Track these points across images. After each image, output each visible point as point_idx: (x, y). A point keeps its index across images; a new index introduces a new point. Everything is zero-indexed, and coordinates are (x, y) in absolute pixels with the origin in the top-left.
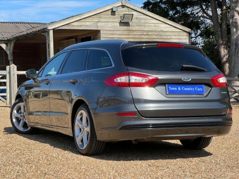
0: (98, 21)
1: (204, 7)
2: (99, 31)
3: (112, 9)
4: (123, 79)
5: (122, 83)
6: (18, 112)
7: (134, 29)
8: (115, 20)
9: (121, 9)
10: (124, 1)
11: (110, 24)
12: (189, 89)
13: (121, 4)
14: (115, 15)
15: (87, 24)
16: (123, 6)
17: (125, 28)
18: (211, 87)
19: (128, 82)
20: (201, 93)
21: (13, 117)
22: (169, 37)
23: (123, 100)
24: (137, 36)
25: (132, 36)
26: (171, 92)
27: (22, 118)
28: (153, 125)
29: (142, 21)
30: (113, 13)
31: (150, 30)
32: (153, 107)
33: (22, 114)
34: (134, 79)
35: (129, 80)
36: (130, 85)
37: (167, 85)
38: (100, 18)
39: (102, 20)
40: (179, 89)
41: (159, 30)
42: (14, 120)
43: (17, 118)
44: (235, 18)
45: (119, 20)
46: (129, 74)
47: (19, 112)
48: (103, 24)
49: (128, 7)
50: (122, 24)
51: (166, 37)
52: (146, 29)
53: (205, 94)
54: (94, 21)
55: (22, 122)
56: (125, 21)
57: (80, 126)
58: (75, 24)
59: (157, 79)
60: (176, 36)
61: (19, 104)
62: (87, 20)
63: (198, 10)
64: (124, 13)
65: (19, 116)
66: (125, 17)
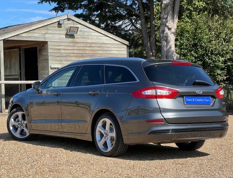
0: (45, 32)
1: (133, 21)
2: (46, 42)
3: (59, 22)
4: (149, 92)
5: (150, 95)
6: (15, 120)
7: (79, 41)
8: (62, 32)
9: (66, 22)
10: (69, 15)
11: (57, 36)
12: (200, 100)
13: (66, 17)
14: (61, 27)
15: (36, 35)
16: (69, 19)
17: (70, 39)
18: (215, 98)
19: (155, 94)
20: (208, 103)
21: (10, 125)
22: (110, 49)
23: (150, 109)
24: (81, 48)
25: (76, 48)
26: (188, 103)
27: (19, 126)
28: (173, 130)
29: (86, 34)
30: (60, 25)
31: (93, 42)
32: (171, 116)
33: (19, 122)
34: (160, 92)
35: (156, 93)
36: (156, 97)
37: (184, 97)
38: (48, 30)
39: (49, 32)
40: (193, 100)
41: (101, 42)
42: (11, 128)
43: (14, 126)
44: (165, 32)
45: (65, 32)
46: (155, 88)
47: (17, 120)
48: (50, 36)
49: (73, 20)
50: (68, 36)
51: (106, 49)
52: (89, 41)
53: (211, 104)
54: (42, 32)
55: (19, 130)
56: (71, 33)
57: (103, 132)
58: (24, 35)
59: (178, 92)
60: (115, 47)
61: (17, 113)
62: (36, 31)
63: (129, 23)
64: (70, 26)
65: (16, 124)
66: (71, 30)
